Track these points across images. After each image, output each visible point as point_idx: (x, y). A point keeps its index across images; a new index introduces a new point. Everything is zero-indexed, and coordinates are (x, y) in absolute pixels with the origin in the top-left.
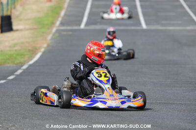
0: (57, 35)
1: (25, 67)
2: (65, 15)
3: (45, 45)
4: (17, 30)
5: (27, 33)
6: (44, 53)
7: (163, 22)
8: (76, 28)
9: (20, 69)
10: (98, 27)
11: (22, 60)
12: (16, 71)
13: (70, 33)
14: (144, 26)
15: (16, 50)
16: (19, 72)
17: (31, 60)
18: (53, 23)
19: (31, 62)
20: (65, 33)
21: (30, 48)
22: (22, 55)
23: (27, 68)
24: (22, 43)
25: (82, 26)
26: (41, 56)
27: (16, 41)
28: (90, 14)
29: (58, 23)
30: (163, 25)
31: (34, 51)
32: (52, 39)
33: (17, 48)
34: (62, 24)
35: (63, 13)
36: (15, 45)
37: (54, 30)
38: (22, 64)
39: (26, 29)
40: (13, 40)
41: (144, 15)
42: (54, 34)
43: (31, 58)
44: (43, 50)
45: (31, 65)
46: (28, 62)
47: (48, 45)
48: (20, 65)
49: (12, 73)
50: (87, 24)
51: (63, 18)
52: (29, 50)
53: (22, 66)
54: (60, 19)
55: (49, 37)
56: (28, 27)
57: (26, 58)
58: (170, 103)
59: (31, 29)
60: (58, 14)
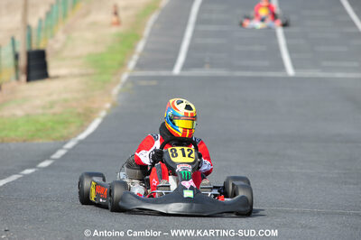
0: (130, 85)
1: (70, 145)
2: (145, 49)
3: (108, 105)
4: (57, 77)
5: (74, 83)
6: (105, 119)
7: (325, 63)
8: (164, 73)
9: (61, 148)
10: (206, 72)
11: (65, 132)
12: (54, 152)
13: (154, 83)
14: (290, 71)
15: (54, 114)
16: (60, 153)
17: (82, 131)
18: (123, 65)
19: (82, 136)
20: (144, 83)
21: (80, 110)
22: (66, 123)
23: (74, 148)
24: (66, 101)
25: (177, 70)
26: (100, 126)
27: (55, 97)
28: (191, 48)
29: (132, 64)
30: (324, 69)
31: (87, 116)
32: (120, 93)
33: (57, 109)
34: (139, 66)
35: (141, 46)
36: (52, 105)
37: (125, 76)
38: (66, 140)
39: (73, 76)
40: (50, 95)
41: (291, 50)
42: (124, 85)
43: (82, 128)
44: (103, 114)
45: (81, 142)
46: (76, 136)
47: (114, 106)
48: (62, 141)
49: (47, 156)
50: (185, 66)
51: (141, 56)
52: (79, 115)
53: (65, 143)
54: (135, 57)
55: (116, 90)
56: (76, 71)
57: (73, 128)
58: (336, 213)
59: (82, 75)
60: (132, 48)
